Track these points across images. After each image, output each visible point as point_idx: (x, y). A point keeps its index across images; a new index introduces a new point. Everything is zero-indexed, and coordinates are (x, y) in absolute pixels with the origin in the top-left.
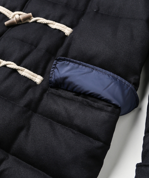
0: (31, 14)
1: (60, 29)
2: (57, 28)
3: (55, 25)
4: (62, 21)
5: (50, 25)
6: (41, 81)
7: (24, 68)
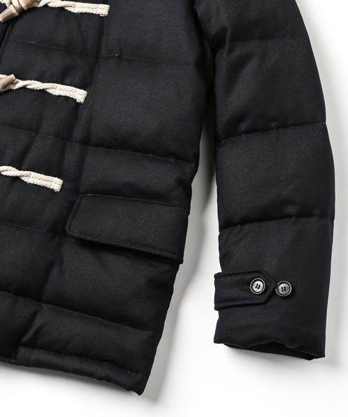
0: (12, 76)
1: (68, 95)
2: (61, 94)
3: (58, 90)
4: (67, 81)
5: (50, 91)
6: (60, 186)
7: (29, 172)
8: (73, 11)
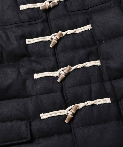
1: (94, 65)
3: (89, 64)
6: (110, 101)
7: (96, 100)
8: (78, 32)
